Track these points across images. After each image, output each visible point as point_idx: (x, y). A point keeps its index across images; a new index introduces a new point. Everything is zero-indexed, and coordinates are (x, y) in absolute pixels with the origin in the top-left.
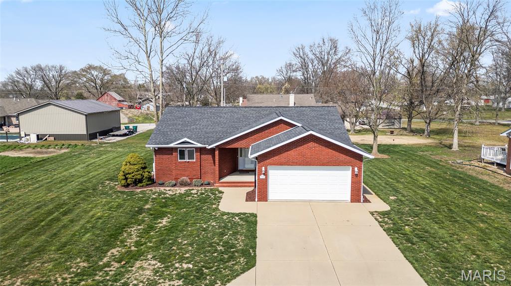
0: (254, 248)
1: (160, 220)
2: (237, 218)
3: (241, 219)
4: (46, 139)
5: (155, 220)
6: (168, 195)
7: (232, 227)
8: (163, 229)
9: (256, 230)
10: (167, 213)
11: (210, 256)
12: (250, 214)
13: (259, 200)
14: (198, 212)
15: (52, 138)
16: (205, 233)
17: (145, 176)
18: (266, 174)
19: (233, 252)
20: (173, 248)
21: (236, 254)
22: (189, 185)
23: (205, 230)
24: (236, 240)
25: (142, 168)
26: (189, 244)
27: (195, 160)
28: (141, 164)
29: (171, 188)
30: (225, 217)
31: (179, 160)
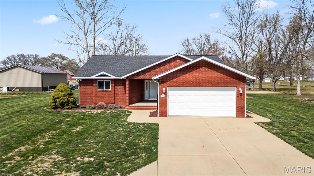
0: (156, 146)
1: (74, 128)
2: (141, 126)
3: (145, 127)
4: (14, 90)
5: (70, 127)
6: (87, 114)
7: (136, 132)
8: (75, 133)
9: (158, 134)
10: (82, 123)
11: (113, 151)
12: (152, 123)
13: (161, 115)
14: (108, 123)
15: (18, 90)
16: (111, 136)
17: (70, 100)
18: (166, 94)
19: (136, 149)
20: (80, 145)
21: (139, 151)
22: (105, 108)
23: (111, 133)
24: (140, 140)
25: (68, 94)
26: (95, 143)
27: (110, 90)
28: (68, 91)
29: (90, 110)
30: (131, 126)
31: (98, 90)
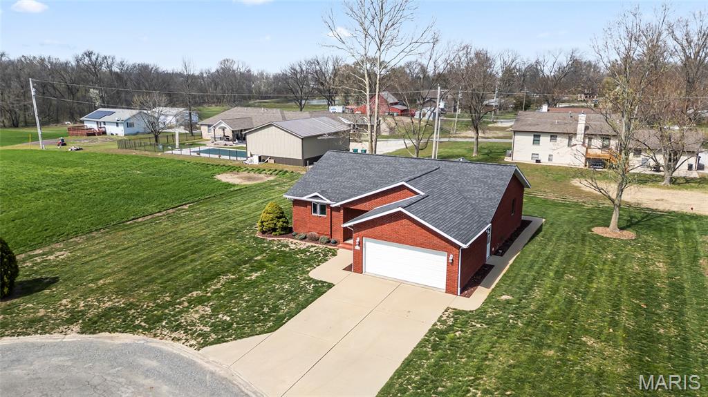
1: (253, 273)
2: (312, 286)
4: (267, 161)
5: (250, 272)
6: (287, 249)
7: (297, 293)
8: (246, 282)
10: (266, 267)
12: (328, 284)
13: (355, 271)
14: (288, 272)
15: (272, 161)
16: (269, 294)
18: (360, 245)
21: (272, 318)
22: (317, 240)
23: (273, 291)
24: (286, 306)
26: (247, 301)
27: (326, 216)
29: (298, 241)
30: (303, 283)
31: (313, 214)
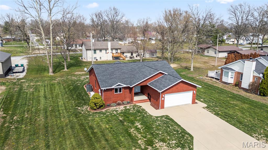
1: (135, 125)
2: (164, 118)
6: (120, 111)
7: (167, 123)
8: (143, 128)
10: (133, 120)
13: (161, 108)
14: (146, 118)
18: (164, 98)
22: (122, 104)
24: (176, 128)
27: (122, 92)
29: (115, 107)
30: (159, 119)
31: (115, 93)
